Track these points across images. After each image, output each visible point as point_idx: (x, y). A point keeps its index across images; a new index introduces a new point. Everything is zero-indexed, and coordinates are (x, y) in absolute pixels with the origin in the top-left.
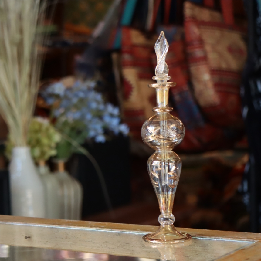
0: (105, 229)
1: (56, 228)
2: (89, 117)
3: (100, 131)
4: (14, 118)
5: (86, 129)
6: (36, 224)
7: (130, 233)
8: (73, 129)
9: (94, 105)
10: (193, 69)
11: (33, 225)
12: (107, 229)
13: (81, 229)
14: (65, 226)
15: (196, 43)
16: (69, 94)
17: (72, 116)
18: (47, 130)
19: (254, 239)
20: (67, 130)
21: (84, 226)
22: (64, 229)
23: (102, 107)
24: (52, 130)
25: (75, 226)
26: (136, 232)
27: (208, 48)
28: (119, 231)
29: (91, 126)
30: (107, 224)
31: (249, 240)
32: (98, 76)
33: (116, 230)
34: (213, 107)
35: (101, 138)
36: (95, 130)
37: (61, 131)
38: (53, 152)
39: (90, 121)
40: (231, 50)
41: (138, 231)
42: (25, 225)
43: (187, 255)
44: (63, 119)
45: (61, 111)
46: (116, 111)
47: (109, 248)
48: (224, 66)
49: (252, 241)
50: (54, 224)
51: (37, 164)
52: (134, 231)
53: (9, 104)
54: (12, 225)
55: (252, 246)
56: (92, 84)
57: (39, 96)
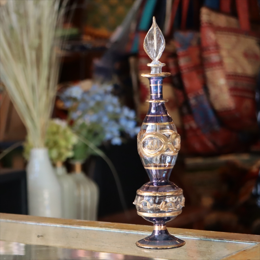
0: (114, 229)
1: (67, 228)
2: (105, 119)
3: (116, 133)
4: (32, 120)
5: (103, 131)
6: (49, 223)
7: (138, 234)
8: (90, 131)
9: (110, 108)
10: (209, 73)
11: (45, 225)
12: (116, 229)
13: (91, 229)
14: (76, 226)
15: (212, 48)
16: (87, 97)
17: (89, 119)
18: (65, 132)
19: (256, 241)
20: (84, 132)
21: (94, 226)
22: (75, 228)
23: (118, 110)
24: (69, 132)
25: (85, 225)
26: (144, 232)
27: (224, 53)
28: (127, 232)
29: (107, 129)
30: (116, 224)
31: (252, 242)
32: (116, 80)
33: (125, 230)
34: (227, 111)
35: (117, 141)
36: (111, 132)
37: (78, 133)
38: (70, 154)
39: (106, 124)
40: (246, 55)
41: (146, 231)
42: (38, 224)
43: (192, 255)
44: (80, 122)
45: (78, 113)
46: (132, 114)
47: (118, 248)
48: (239, 71)
49: (254, 243)
50: (65, 224)
51: (54, 165)
52: (142, 232)
53: (28, 107)
54: (26, 224)
55: (254, 248)
56: (109, 87)
57: (57, 98)
